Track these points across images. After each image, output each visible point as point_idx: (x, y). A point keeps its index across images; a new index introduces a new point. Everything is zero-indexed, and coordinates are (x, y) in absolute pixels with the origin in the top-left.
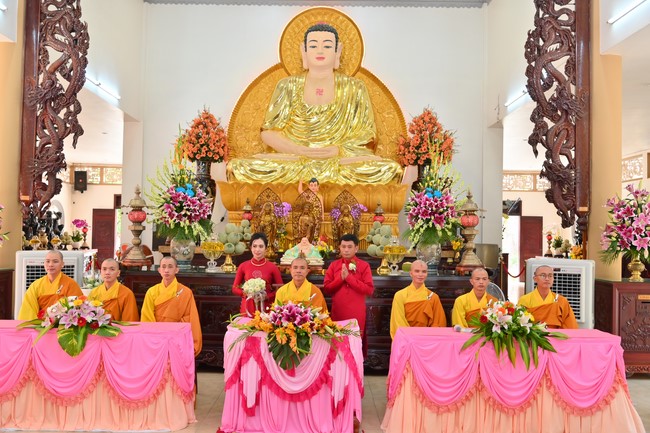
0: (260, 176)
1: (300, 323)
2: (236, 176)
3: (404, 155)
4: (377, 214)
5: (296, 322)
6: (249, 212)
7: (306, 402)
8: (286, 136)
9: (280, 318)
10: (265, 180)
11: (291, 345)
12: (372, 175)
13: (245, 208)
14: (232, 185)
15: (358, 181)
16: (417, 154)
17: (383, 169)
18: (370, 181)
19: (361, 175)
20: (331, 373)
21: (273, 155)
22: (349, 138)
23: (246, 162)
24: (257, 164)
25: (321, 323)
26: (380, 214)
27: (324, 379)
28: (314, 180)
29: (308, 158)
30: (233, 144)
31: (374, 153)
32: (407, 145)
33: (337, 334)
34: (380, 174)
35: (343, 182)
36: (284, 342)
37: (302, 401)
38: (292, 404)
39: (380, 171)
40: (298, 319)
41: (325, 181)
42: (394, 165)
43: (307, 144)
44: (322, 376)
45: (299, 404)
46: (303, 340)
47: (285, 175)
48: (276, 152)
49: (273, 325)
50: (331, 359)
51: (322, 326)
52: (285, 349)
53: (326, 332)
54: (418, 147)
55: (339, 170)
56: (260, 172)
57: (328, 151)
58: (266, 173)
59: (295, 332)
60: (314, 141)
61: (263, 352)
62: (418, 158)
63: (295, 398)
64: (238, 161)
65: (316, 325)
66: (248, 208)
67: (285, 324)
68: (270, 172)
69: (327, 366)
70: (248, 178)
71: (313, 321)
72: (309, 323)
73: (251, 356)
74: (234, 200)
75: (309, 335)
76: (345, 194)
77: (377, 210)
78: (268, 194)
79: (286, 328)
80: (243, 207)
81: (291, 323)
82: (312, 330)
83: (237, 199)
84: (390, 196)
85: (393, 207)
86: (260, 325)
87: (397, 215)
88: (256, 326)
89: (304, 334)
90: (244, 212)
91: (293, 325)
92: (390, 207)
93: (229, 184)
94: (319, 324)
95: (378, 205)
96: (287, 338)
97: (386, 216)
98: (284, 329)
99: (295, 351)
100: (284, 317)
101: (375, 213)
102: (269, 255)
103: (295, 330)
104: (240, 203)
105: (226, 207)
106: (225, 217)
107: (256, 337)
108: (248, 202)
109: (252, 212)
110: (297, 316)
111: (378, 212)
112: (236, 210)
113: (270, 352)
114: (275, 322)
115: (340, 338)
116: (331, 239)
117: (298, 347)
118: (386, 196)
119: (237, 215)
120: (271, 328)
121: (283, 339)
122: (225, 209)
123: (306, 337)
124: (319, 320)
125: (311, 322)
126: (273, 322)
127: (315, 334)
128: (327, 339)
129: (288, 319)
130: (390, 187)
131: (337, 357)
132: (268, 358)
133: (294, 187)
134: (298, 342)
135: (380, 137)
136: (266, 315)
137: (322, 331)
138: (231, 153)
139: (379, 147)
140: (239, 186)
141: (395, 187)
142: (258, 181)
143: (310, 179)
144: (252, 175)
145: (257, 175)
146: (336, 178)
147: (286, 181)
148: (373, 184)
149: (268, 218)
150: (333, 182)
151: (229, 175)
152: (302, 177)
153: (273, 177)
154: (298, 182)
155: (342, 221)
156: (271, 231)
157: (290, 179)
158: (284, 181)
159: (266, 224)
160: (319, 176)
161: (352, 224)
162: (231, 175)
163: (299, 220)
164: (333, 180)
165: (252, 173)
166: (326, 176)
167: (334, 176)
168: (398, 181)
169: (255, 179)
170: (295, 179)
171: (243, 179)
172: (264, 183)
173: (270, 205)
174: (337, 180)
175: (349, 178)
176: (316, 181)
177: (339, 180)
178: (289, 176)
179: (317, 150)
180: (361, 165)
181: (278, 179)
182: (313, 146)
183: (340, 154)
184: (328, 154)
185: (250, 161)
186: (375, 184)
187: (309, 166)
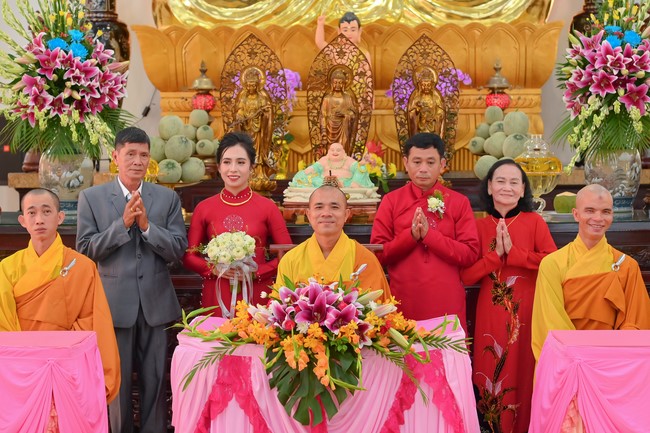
0: (229, 12)
1: (335, 325)
2: (175, 12)
4: (493, 91)
5: (326, 323)
6: (207, 92)
9: (292, 315)
10: (238, 20)
11: (319, 371)
12: (479, 2)
13: (197, 84)
14: (167, 34)
15: (449, 16)
18: (477, 15)
19: (456, 2)
25: (381, 323)
26: (500, 91)
28: (349, 17)
33: (417, 348)
34: (497, 1)
35: (415, 19)
36: (303, 366)
40: (331, 316)
41: (375, 18)
46: (343, 358)
47: (283, 7)
49: (277, 330)
50: (404, 400)
51: (384, 329)
52: (306, 380)
53: (393, 343)
56: (227, 2)
59: (326, 343)
61: (256, 388)
65: (371, 329)
66: (204, 83)
67: (303, 326)
68: (249, 2)
69: (397, 415)
70: (202, 16)
71: (363, 319)
72: (354, 324)
73: (230, 399)
74: (172, 66)
75: (356, 350)
76: (424, 44)
77: (494, 82)
78: (252, 49)
79: (306, 335)
80: (193, 81)
81: (317, 324)
82: (363, 339)
83: (179, 65)
84: (523, 50)
85: (529, 75)
86: (249, 332)
87: (539, 91)
88: (241, 333)
89: (345, 348)
90: (195, 93)
91: (320, 329)
92: (522, 74)
93: (159, 32)
94: (376, 326)
95: (496, 70)
96: (309, 356)
97: (513, 94)
98: (301, 339)
99: (326, 385)
100: (300, 313)
101: (490, 88)
102: (259, 183)
103: (325, 339)
104: (185, 73)
105: (154, 84)
106: (152, 107)
107: (240, 357)
108: (204, 72)
109: (214, 93)
110: (328, 310)
111: (495, 86)
112: (177, 89)
113: (272, 387)
114: (281, 324)
115: (423, 354)
116: (392, 150)
117: (333, 375)
118: (514, 50)
119: (180, 101)
120: (274, 336)
121: (300, 360)
122: (153, 87)
123: (350, 354)
124: (376, 318)
125: (360, 321)
126: (276, 324)
127: (369, 347)
128: (395, 358)
129: (310, 317)
130: (520, 29)
131: (418, 396)
132: (268, 401)
133: (305, 33)
134: (332, 365)
136: (262, 308)
137: (383, 341)
140: (183, 36)
141: (531, 28)
142: (224, 24)
143: (340, 16)
144: (210, 10)
145: (223, 10)
146: (398, 11)
147: (286, 22)
148: (483, 22)
149: (253, 102)
150: (392, 20)
151: (160, 11)
152: (323, 11)
153: (257, 13)
154: (315, 23)
155: (417, 104)
156: (260, 131)
157: (295, 17)
158: (283, 20)
159: (249, 115)
160: (360, 7)
161: (440, 111)
162: (164, 9)
163: (321, 105)
164: (393, 17)
165: (209, 5)
166: (377, 8)
167: (394, 7)
168: (540, 14)
169: (218, 17)
170: (307, 16)
171: (191, 20)
172: (236, 27)
173: (257, 74)
174: (402, 15)
175: (429, 10)
176: (355, 18)
177: (406, 15)
178: (295, 9)
181: (268, 17)
186: (489, 23)
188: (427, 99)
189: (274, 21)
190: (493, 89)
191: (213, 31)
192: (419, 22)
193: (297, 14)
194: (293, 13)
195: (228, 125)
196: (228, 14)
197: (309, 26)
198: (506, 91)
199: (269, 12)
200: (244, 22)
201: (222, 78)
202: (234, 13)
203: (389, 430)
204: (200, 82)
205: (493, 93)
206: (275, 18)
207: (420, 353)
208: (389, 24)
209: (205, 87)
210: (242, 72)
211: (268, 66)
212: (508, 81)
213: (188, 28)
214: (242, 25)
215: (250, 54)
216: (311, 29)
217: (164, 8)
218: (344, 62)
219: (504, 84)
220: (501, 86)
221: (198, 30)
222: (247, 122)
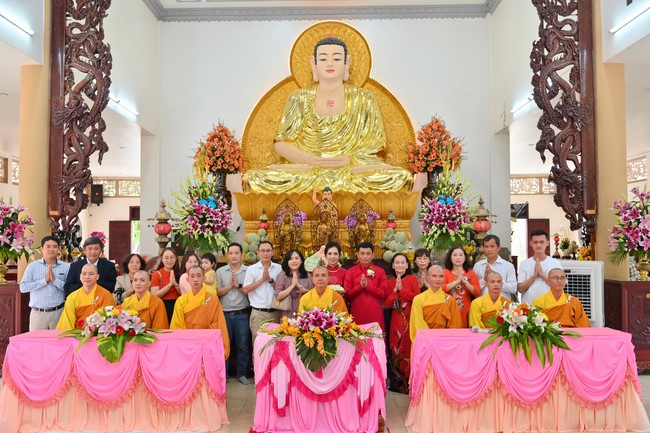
0: (275, 187)
1: (326, 328)
2: (252, 187)
3: (414, 162)
4: (389, 221)
5: (322, 327)
6: (265, 221)
7: (334, 402)
8: (299, 146)
9: (307, 323)
10: (279, 190)
11: (319, 348)
12: (383, 183)
13: (261, 218)
14: (248, 196)
15: (370, 189)
16: (427, 161)
17: (395, 177)
18: (382, 188)
19: (373, 183)
20: (356, 374)
21: (286, 165)
22: (360, 148)
23: (261, 173)
24: (272, 175)
25: (346, 326)
26: (393, 221)
27: (350, 380)
28: (327, 189)
30: (247, 156)
31: (385, 161)
32: (416, 153)
33: (362, 337)
34: (391, 182)
35: (355, 190)
36: (312, 346)
37: (329, 401)
38: (321, 405)
39: (391, 179)
40: (324, 323)
41: (338, 189)
42: (405, 172)
43: (319, 154)
44: (348, 377)
45: (327, 404)
46: (331, 344)
47: (299, 185)
48: (289, 163)
49: (301, 330)
50: (356, 360)
51: (347, 329)
52: (313, 352)
53: (351, 335)
54: (427, 155)
55: (351, 179)
56: (274, 183)
57: (341, 160)
58: (280, 183)
59: (322, 335)
60: (325, 151)
61: (291, 355)
62: (427, 165)
63: (323, 398)
64: (253, 172)
65: (342, 329)
66: (264, 217)
67: (312, 328)
68: (284, 182)
69: (353, 367)
70: (263, 188)
71: (338, 325)
72: (334, 327)
73: (280, 360)
74: (250, 210)
75: (335, 339)
76: (361, 203)
77: (390, 217)
78: (287, 205)
79: (313, 332)
80: (259, 217)
81: (318, 327)
82: (338, 333)
83: (253, 209)
84: (402, 203)
85: (405, 214)
86: (288, 330)
87: (409, 221)
88: (285, 331)
89: (330, 338)
90: (260, 221)
91: (319, 329)
92: (402, 214)
93: (245, 195)
95: (390, 212)
96: (315, 341)
97: (398, 222)
98: (311, 333)
99: (322, 354)
100: (310, 322)
104: (256, 213)
105: (242, 217)
106: (240, 227)
107: (284, 342)
108: (264, 212)
109: (268, 222)
110: (323, 321)
111: (390, 219)
112: (252, 220)
113: (298, 355)
114: (302, 327)
115: (364, 340)
117: (325, 350)
118: (398, 204)
119: (254, 225)
120: (299, 332)
121: (311, 343)
122: (241, 219)
123: (332, 340)
124: (344, 324)
126: (300, 327)
127: (341, 337)
128: (352, 342)
129: (315, 324)
130: (401, 194)
131: (362, 358)
132: (296, 361)
133: (308, 196)
134: (325, 345)
135: (390, 146)
136: (294, 320)
137: (347, 335)
138: (245, 164)
139: (389, 155)
140: (255, 196)
141: (406, 194)
142: (273, 192)
143: (323, 189)
144: (268, 186)
145: (272, 186)
146: (348, 187)
147: (300, 191)
149: (287, 228)
150: (346, 190)
151: (245, 186)
152: (316, 186)
153: (287, 187)
154: (312, 191)
155: (358, 228)
156: (290, 240)
157: (303, 189)
158: (298, 191)
160: (332, 185)
161: (368, 231)
163: (317, 229)
165: (267, 184)
166: (339, 185)
167: (347, 184)
168: (409, 188)
169: (270, 189)
170: (309, 189)
171: (259, 190)
172: (278, 193)
173: (289, 215)
174: (350, 188)
175: (361, 186)
176: (330, 190)
178: (303, 185)
179: (329, 160)
180: (373, 174)
181: (292, 189)
182: (325, 156)
183: (351, 163)
184: (340, 164)
185: (265, 172)
186: (387, 192)
187: (322, 175)
188: (362, 226)
189: (294, 191)
192: (357, 191)
193: (305, 188)
194: (303, 187)
198: (395, 221)
201: (273, 216)
202: (278, 187)
203: (349, 374)
206: (294, 189)
209: (265, 219)
214: (281, 192)
215: (286, 207)
217: (247, 185)
220: (393, 219)
221: (262, 194)
222: (285, 236)
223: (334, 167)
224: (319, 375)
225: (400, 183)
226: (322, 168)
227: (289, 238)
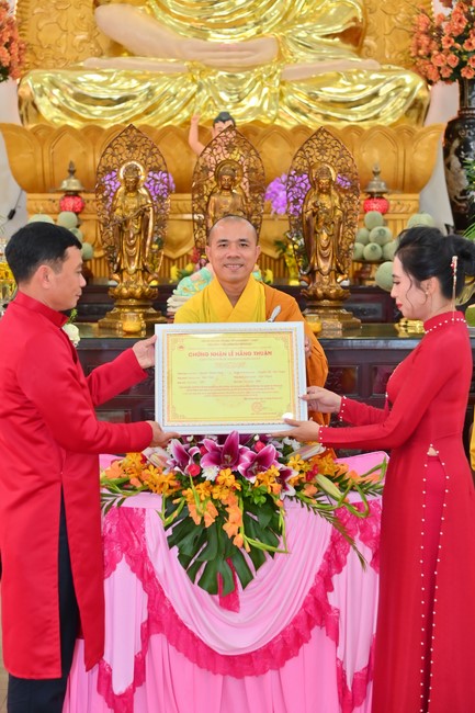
0: (98, 110)
1: (249, 473)
2: (43, 110)
3: (429, 55)
4: (372, 195)
5: (240, 468)
6: (76, 194)
7: (271, 675)
8: (153, 15)
9: (197, 458)
10: (111, 120)
11: (229, 528)
12: (358, 103)
13: (65, 185)
14: (35, 132)
15: (326, 117)
16: (460, 54)
17: (384, 90)
18: (354, 117)
19: (333, 103)
20: (333, 599)
21: (125, 59)
22: (301, 20)
23: (64, 78)
24: (90, 82)
25: (308, 468)
26: (380, 195)
27: (318, 613)
28: (224, 117)
29: (208, 68)
30: (30, 38)
31: (359, 53)
32: (434, 32)
33: (354, 497)
34: (375, 102)
35: (291, 121)
36: (209, 522)
37: (258, 672)
38: (231, 681)
39: (375, 95)
40: (246, 458)
41: (250, 119)
42: (411, 79)
43: (202, 34)
44: (311, 608)
45: (249, 680)
46: (264, 517)
47: (154, 107)
48: (131, 54)
49: (178, 476)
50: (334, 562)
51: (311, 475)
52: (213, 538)
53: (321, 491)
54: (461, 38)
55: (282, 94)
56: (97, 101)
57: (255, 50)
58: (110, 102)
59: (240, 493)
60: (216, 27)
61: (151, 546)
62: (463, 64)
63: (240, 665)
64: (46, 76)
65: (295, 474)
66: (72, 184)
67: (210, 472)
68: (120, 101)
69: (325, 581)
70: (70, 114)
71: (285, 462)
72: (276, 469)
73: (119, 561)
74: (39, 166)
75: (277, 502)
76: (322, 138)
77: (373, 186)
78: (132, 142)
79: (214, 483)
80: (61, 184)
81: (229, 471)
82: (285, 488)
83: (47, 165)
84: (401, 154)
85: (407, 179)
86: (142, 478)
87: (416, 196)
88: (134, 481)
89: (263, 499)
90: (63, 195)
91: (233, 477)
92: (400, 179)
93: (25, 131)
94: (301, 472)
95: (375, 174)
96: (217, 508)
97: (392, 198)
98: (207, 487)
99: (239, 546)
100: (205, 456)
101: (369, 193)
102: (138, 291)
103: (239, 488)
104: (52, 174)
105: (20, 185)
106: (18, 211)
107: (132, 509)
108: (72, 172)
109: (82, 195)
110: (241, 452)
111: (374, 190)
112: (44, 190)
113: (171, 546)
114: (183, 468)
115: (359, 506)
116: (266, 256)
117: (247, 533)
118: (392, 154)
119: (47, 202)
120: (173, 483)
121: (207, 514)
122: (18, 188)
123: (268, 507)
124: (302, 462)
125: (281, 466)
126: (177, 469)
127: (291, 498)
128: (324, 512)
129: (217, 460)
130: (400, 131)
131: (352, 557)
132: (165, 562)
133: (180, 133)
134: (246, 519)
135: (371, 19)
136: (159, 450)
137: (309, 491)
138: (27, 58)
139: (368, 41)
140: (50, 135)
141: (410, 132)
142: (93, 123)
143: (214, 117)
144: (80, 108)
145: (91, 108)
146: (273, 112)
147: (158, 121)
148: (360, 124)
150: (268, 122)
151: (26, 109)
152: (196, 111)
153: (127, 112)
154: (187, 123)
155: (314, 204)
156: (140, 233)
157: (167, 117)
158: (154, 121)
159: (128, 215)
160: (235, 108)
161: (339, 213)
162: (31, 108)
163: (207, 204)
164: (269, 118)
165: (78, 103)
166: (251, 109)
167: (270, 107)
168: (419, 117)
169: (87, 116)
170: (179, 116)
171: (59, 118)
172: (106, 127)
173: (137, 170)
174: (277, 117)
175: (305, 111)
176: (230, 118)
177: (281, 116)
178: (166, 109)
179: (228, 48)
180: (332, 81)
181: (138, 117)
182: (216, 38)
183: (281, 57)
184: (254, 58)
185: (72, 75)
186: (366, 126)
187: (211, 85)
188: (324, 199)
189: (145, 121)
190: (372, 194)
191: (82, 130)
192: (294, 123)
193: (170, 114)
194: (164, 113)
195: (104, 226)
196: (96, 113)
197: (181, 126)
198: (384, 196)
199: (139, 111)
200: (114, 121)
201: (98, 173)
202: (104, 112)
203: (315, 599)
204: (68, 184)
205: (372, 197)
206: (146, 117)
207: (354, 504)
208: (265, 126)
209: (74, 188)
210: (120, 167)
211: (150, 160)
212: (387, 185)
213: (56, 127)
214: (112, 125)
215: (129, 147)
216: (183, 130)
217: (30, 106)
218: (233, 156)
219: (383, 189)
220: (380, 190)
221: (67, 128)
222: (126, 222)
223: (239, 65)
224: (230, 603)
225: (399, 103)
226: (209, 67)
227: (135, 227)
